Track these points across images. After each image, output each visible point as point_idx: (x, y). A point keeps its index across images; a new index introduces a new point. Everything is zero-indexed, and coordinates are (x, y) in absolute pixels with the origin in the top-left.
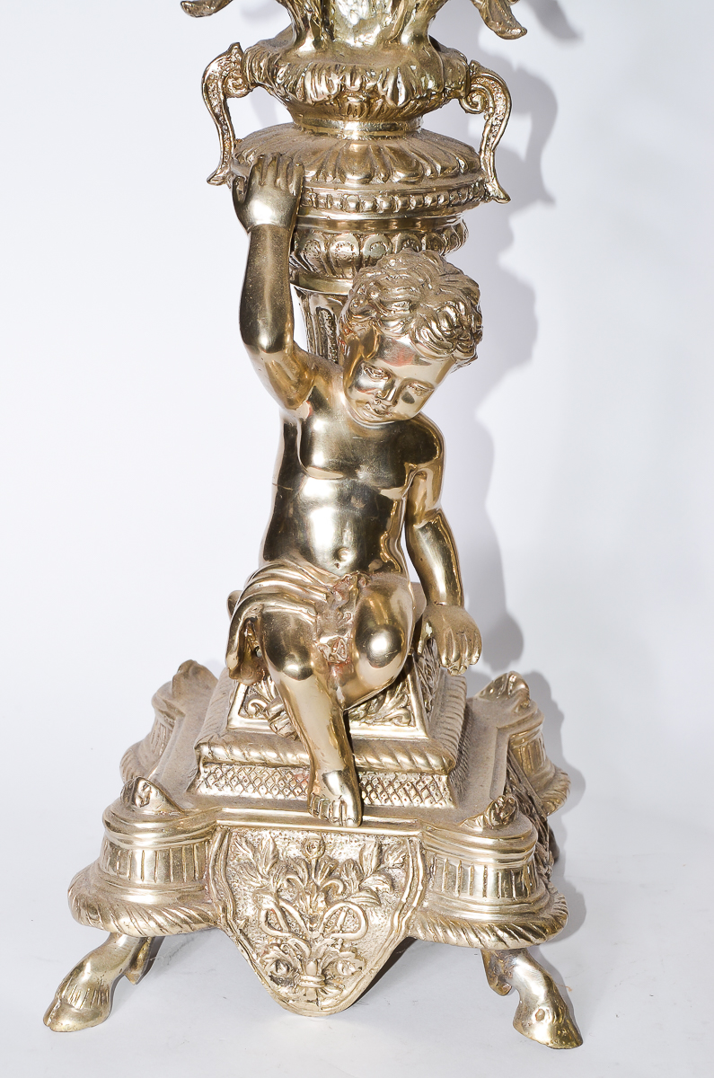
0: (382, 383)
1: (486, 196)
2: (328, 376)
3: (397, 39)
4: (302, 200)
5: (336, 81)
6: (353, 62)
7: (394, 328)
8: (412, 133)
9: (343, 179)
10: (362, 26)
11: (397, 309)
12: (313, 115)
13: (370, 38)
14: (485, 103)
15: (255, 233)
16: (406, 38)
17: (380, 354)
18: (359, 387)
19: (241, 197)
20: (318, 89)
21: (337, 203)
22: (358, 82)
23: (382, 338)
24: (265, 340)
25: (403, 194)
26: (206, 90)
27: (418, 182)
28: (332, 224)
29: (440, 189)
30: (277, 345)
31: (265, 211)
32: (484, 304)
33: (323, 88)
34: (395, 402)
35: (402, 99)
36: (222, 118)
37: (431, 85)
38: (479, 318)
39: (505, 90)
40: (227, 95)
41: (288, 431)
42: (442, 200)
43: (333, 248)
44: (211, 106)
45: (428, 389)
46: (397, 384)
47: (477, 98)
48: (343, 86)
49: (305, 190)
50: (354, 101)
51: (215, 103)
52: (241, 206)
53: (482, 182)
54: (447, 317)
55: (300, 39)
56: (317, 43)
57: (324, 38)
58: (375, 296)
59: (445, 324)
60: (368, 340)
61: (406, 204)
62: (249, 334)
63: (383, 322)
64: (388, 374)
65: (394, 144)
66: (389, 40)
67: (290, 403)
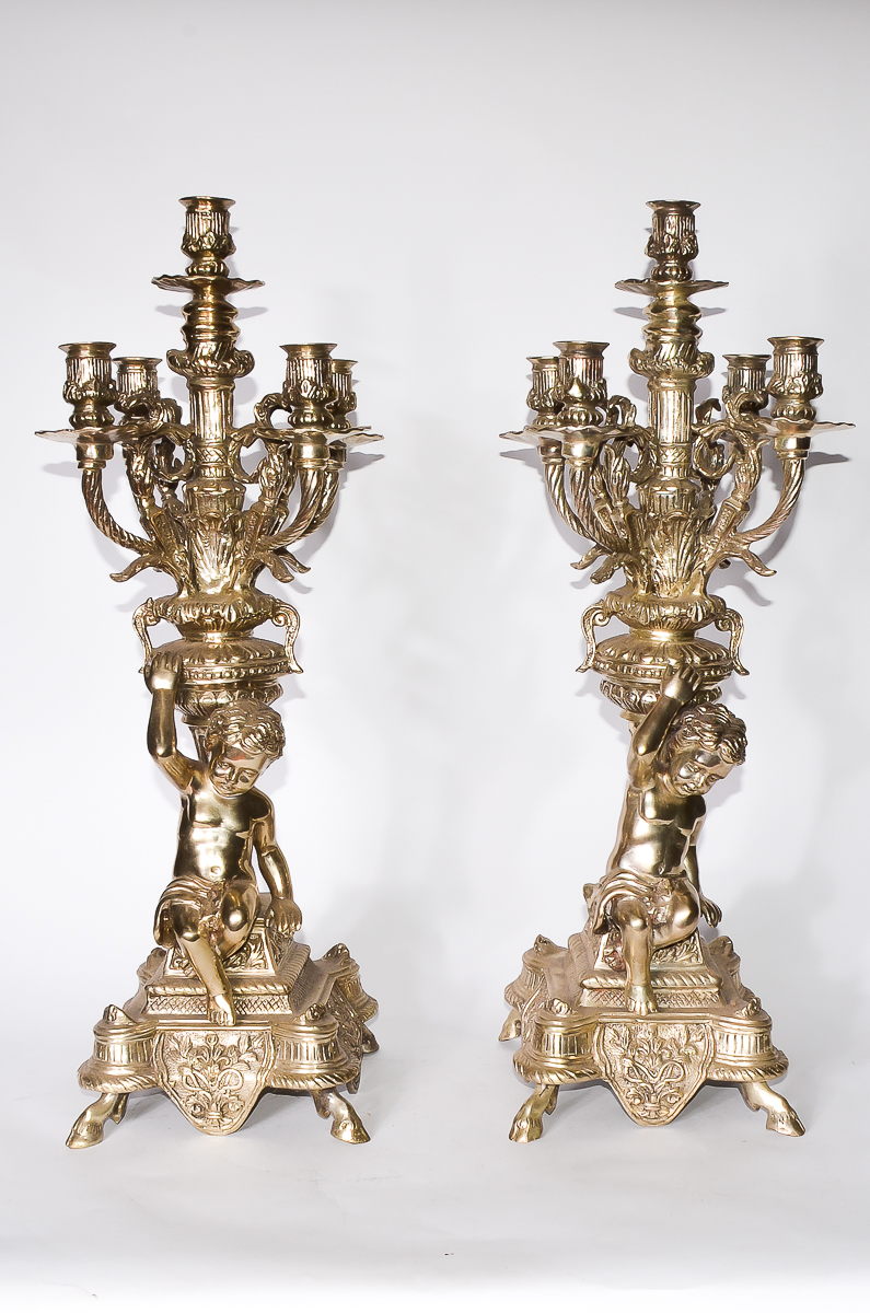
0: (228, 771)
1: (289, 670)
3: (232, 587)
4: (182, 675)
5: (197, 612)
6: (207, 601)
7: (232, 738)
8: (246, 638)
9: (203, 662)
10: (214, 583)
11: (234, 728)
12: (191, 630)
13: (218, 590)
14: (286, 621)
15: (155, 693)
16: (237, 588)
17: (225, 754)
18: (217, 775)
19: (148, 676)
20: (187, 616)
21: (200, 675)
22: (209, 611)
23: (226, 745)
24: (160, 751)
25: (237, 668)
26: (135, 623)
27: (247, 662)
28: (201, 687)
29: (260, 665)
30: (168, 753)
31: (164, 682)
33: (190, 615)
34: (237, 782)
35: (235, 619)
36: (144, 637)
37: (251, 610)
38: (281, 731)
39: (296, 613)
40: (147, 625)
41: (184, 803)
42: (261, 671)
43: (201, 701)
44: (138, 631)
45: (256, 774)
46: (236, 771)
47: (280, 618)
48: (201, 613)
49: (183, 670)
50: (209, 621)
51: (140, 630)
52: (148, 681)
53: (286, 663)
54: (260, 731)
55: (180, 592)
56: (189, 593)
57: (193, 590)
58: (220, 723)
59: (259, 736)
60: (219, 746)
61: (239, 673)
62: (152, 748)
63: (225, 736)
64: (231, 765)
65: (234, 644)
66: (229, 589)
67: (182, 787)
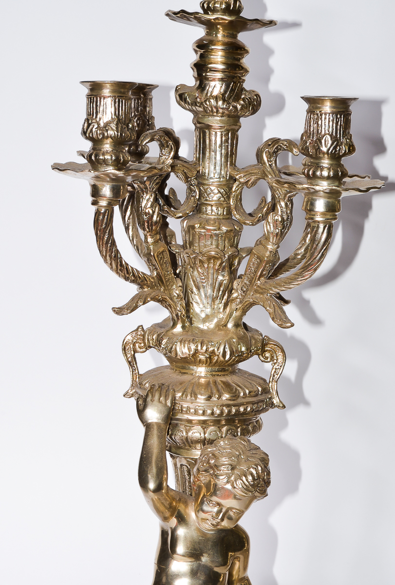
0: (216, 509)
1: (272, 405)
2: (186, 504)
3: (226, 325)
4: (174, 409)
5: (193, 347)
6: (202, 337)
7: (222, 480)
8: (233, 372)
9: (196, 398)
10: (207, 318)
11: (224, 469)
12: (181, 364)
13: (211, 325)
14: (272, 357)
15: (148, 426)
16: (230, 325)
17: (214, 493)
18: (203, 511)
19: (141, 408)
20: (183, 350)
21: (192, 411)
22: (205, 348)
23: (215, 485)
24: (152, 485)
25: (228, 406)
26: (124, 349)
27: (236, 399)
28: (190, 421)
29: (248, 403)
30: (159, 488)
31: (154, 414)
32: (271, 466)
33: (186, 350)
34: (222, 520)
35: (228, 357)
36: (132, 363)
37: (243, 349)
38: (269, 474)
39: (283, 351)
40: (135, 351)
41: (164, 534)
42: (249, 409)
43: (190, 434)
44: (127, 357)
45: (241, 513)
46: (224, 510)
47: (268, 355)
48: (196, 350)
49: (175, 403)
50: (202, 357)
51: (129, 356)
52: (141, 412)
53: (271, 399)
54: (252, 474)
55: (174, 325)
56: (183, 327)
57: (187, 324)
58: (212, 462)
59: (250, 478)
60: (208, 485)
61: (230, 411)
62: (143, 482)
63: (217, 476)
64: (219, 504)
65: (223, 379)
66: (221, 326)
67: (165, 519)
